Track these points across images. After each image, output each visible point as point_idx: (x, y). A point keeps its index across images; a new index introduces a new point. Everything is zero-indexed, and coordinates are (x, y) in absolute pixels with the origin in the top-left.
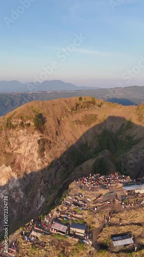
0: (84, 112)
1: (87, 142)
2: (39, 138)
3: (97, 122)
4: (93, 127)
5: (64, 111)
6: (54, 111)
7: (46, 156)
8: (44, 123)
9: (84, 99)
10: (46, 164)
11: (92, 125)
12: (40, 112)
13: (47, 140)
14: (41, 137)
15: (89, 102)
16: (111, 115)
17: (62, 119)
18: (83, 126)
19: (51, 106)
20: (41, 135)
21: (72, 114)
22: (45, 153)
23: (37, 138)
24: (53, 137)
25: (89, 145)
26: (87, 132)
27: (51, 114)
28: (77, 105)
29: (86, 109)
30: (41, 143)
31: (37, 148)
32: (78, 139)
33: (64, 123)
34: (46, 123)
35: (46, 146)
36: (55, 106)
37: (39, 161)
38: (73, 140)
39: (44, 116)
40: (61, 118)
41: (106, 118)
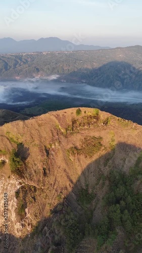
0: (83, 132)
1: (87, 186)
2: (18, 187)
3: (102, 152)
4: (96, 161)
5: (55, 134)
6: (40, 137)
7: (28, 215)
8: (25, 159)
9: (83, 112)
10: (29, 229)
11: (95, 157)
12: (20, 141)
13: (30, 187)
14: (20, 183)
15: (91, 117)
16: (122, 140)
17: (53, 147)
18: (82, 157)
19: (37, 127)
20: (20, 181)
21: (66, 137)
22: (27, 210)
23: (15, 187)
24: (39, 181)
25: (90, 191)
26: (88, 167)
27: (37, 142)
28: (74, 122)
29: (86, 127)
30: (21, 195)
31: (15, 204)
32: (74, 181)
33: (56, 154)
34: (28, 159)
35: (29, 198)
36: (42, 128)
37: (18, 226)
38: (68, 184)
39: (25, 146)
40: (51, 146)
41: (114, 143)
